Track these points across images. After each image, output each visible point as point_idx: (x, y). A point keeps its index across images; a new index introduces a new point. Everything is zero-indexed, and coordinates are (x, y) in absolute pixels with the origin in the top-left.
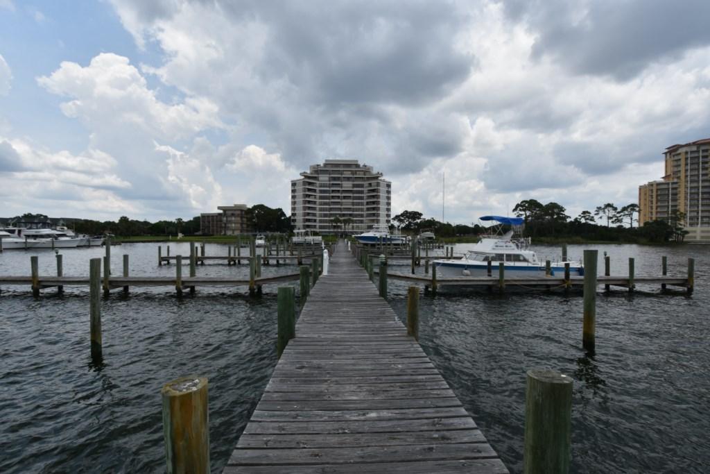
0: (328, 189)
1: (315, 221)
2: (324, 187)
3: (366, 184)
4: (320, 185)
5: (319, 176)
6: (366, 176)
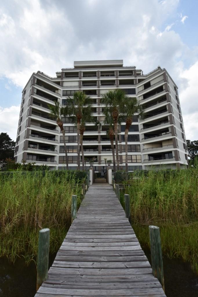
1: (52, 148)
3: (138, 88)
4: (65, 93)
5: (64, 80)
6: (138, 78)
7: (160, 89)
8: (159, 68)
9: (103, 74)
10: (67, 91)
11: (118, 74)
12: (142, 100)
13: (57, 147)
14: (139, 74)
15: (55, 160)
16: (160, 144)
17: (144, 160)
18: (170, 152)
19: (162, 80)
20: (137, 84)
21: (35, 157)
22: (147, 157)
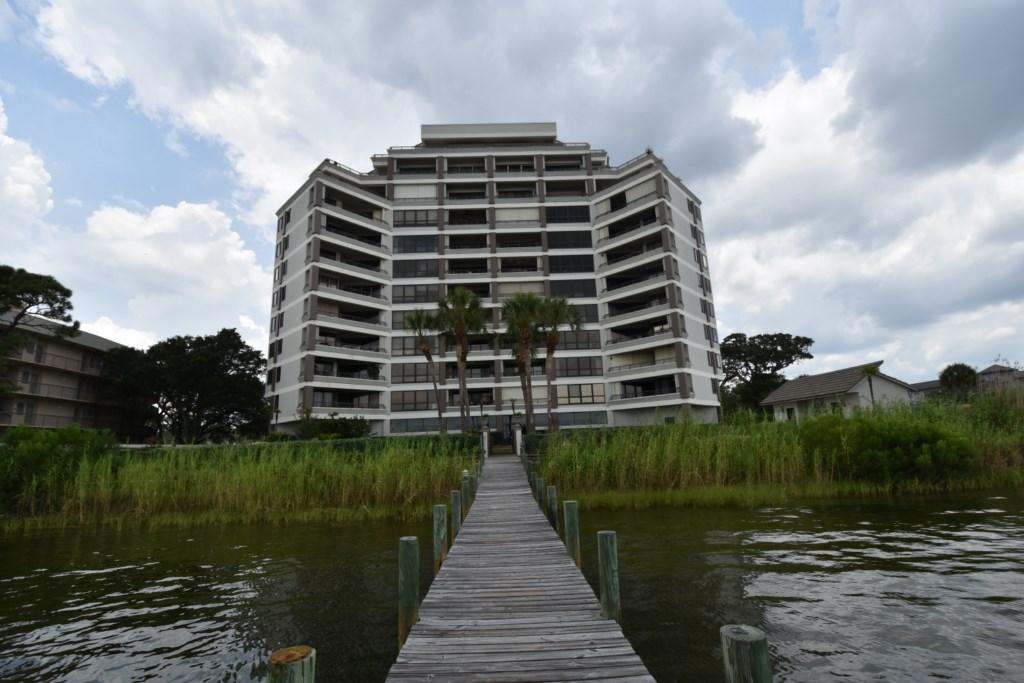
0: (433, 231)
1: (373, 370)
2: (416, 224)
3: (597, 204)
4: (400, 217)
5: (394, 182)
6: (596, 177)
7: (648, 216)
8: (649, 152)
9: (503, 165)
10: (405, 211)
11: (544, 162)
12: (605, 238)
13: (384, 367)
14: (598, 166)
15: (380, 403)
16: (649, 356)
17: (612, 397)
18: (670, 378)
19: (652, 193)
20: (593, 194)
21: (329, 397)
22: (618, 390)
